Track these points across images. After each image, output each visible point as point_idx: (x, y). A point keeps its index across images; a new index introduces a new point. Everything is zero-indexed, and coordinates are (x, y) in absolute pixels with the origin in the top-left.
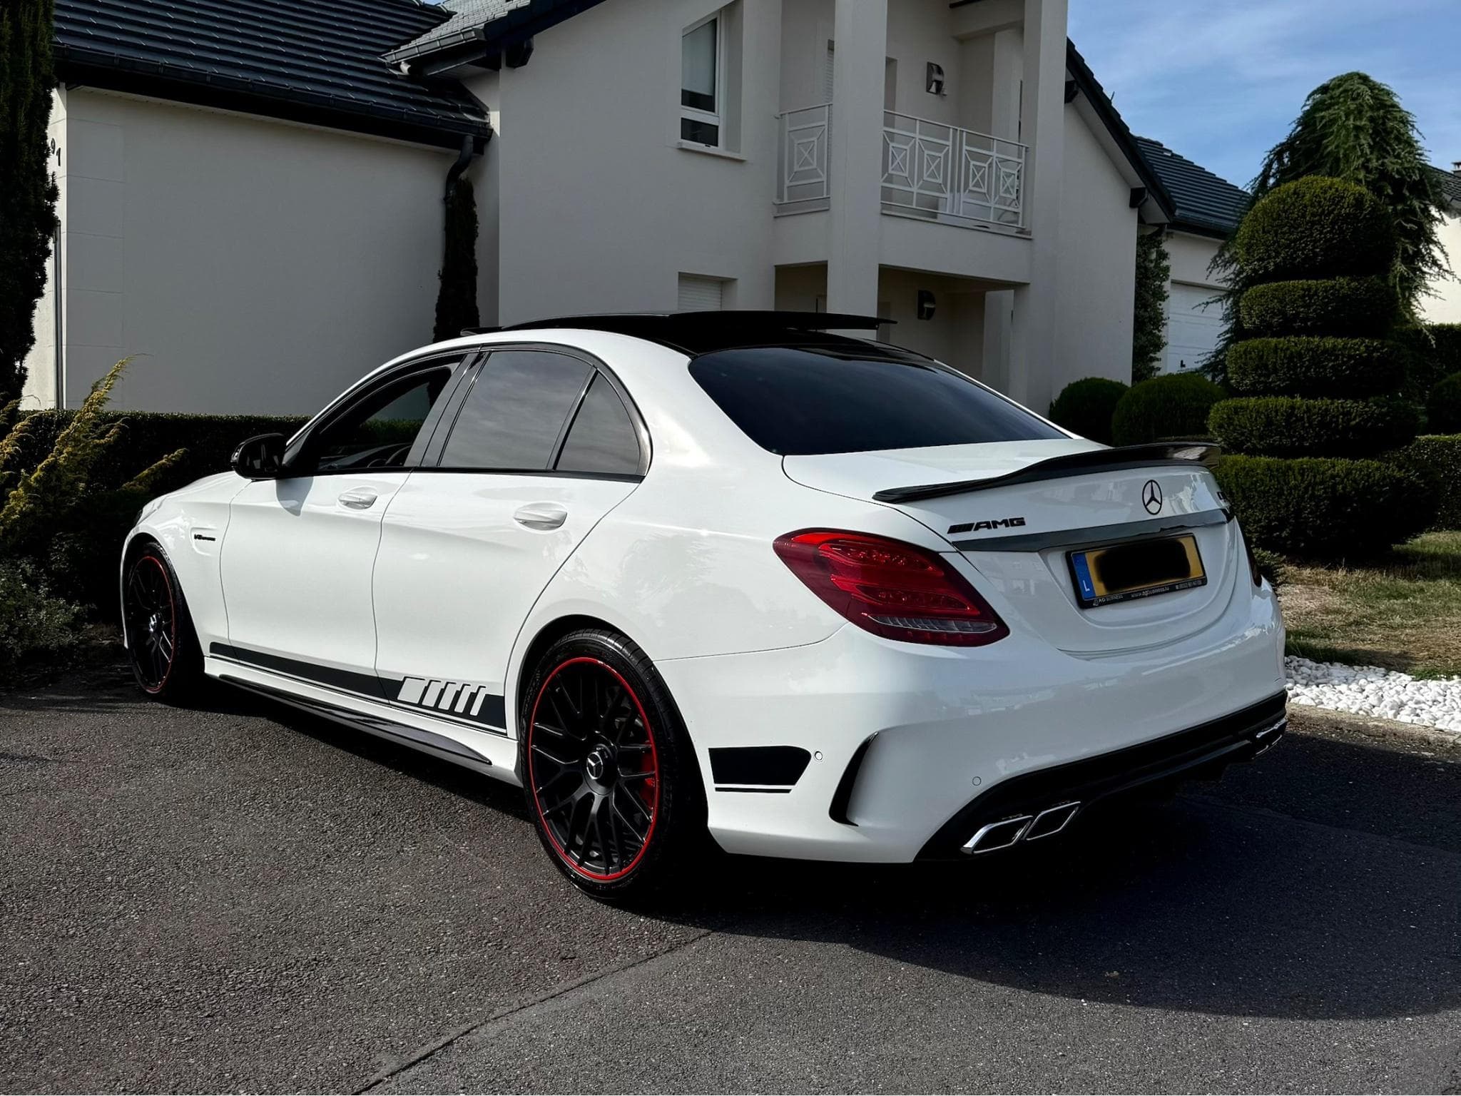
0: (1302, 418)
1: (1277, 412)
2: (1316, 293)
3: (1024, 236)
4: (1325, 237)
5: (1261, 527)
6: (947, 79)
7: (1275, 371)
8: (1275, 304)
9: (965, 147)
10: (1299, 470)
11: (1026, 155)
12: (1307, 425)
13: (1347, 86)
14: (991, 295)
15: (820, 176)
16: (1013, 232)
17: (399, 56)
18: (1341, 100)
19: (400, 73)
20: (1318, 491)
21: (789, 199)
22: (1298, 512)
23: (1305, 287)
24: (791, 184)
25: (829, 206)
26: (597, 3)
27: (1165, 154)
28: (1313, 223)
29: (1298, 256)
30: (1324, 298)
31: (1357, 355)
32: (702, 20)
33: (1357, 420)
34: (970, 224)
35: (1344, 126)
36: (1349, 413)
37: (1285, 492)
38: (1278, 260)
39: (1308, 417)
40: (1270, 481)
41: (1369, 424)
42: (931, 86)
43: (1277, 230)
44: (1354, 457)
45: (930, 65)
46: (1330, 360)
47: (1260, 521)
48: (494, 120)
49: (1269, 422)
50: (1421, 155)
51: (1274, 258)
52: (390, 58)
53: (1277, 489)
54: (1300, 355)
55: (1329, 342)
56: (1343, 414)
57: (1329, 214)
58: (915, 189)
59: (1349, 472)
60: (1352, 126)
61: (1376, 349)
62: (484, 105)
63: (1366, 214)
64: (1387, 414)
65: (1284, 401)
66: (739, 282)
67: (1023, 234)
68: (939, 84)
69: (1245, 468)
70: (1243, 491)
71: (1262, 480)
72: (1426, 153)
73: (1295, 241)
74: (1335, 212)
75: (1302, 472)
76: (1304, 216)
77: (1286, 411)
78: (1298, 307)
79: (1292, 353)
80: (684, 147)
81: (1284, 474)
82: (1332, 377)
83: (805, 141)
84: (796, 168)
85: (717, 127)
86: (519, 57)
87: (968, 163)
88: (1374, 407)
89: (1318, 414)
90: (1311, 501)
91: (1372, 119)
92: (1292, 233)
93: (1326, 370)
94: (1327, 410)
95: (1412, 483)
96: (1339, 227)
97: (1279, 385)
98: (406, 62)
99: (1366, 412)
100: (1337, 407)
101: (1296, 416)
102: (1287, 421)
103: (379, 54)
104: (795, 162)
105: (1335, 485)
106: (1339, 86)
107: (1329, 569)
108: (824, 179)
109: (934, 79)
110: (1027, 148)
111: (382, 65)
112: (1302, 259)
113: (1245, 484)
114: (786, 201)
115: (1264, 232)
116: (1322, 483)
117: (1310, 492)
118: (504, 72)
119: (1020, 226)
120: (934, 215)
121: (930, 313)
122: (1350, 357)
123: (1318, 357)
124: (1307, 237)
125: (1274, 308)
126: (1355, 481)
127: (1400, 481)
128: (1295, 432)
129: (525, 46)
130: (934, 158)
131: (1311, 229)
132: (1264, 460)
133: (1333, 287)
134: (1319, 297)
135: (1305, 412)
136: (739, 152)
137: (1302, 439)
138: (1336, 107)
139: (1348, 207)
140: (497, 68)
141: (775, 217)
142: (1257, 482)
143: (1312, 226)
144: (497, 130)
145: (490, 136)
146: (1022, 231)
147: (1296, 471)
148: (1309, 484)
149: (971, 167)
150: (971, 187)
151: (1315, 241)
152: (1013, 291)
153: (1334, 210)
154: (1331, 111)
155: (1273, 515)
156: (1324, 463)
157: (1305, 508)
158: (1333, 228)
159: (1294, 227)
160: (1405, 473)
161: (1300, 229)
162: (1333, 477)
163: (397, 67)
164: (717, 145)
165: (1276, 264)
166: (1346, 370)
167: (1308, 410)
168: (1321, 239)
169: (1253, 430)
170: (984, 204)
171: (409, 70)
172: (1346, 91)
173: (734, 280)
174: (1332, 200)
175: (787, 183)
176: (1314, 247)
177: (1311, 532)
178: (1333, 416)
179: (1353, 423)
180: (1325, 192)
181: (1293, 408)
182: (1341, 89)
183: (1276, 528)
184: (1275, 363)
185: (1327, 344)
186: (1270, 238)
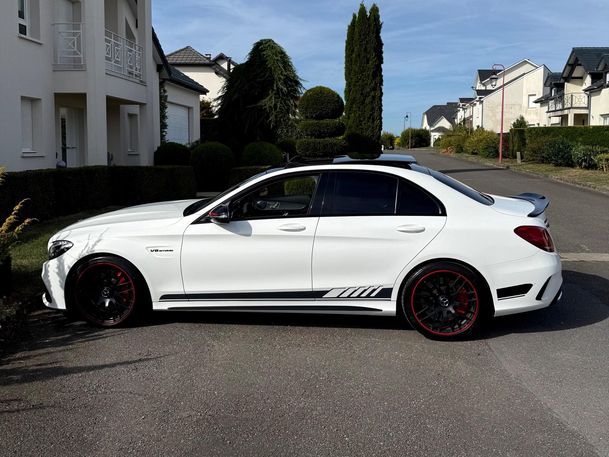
3: (142, 83)
9: (126, 46)
11: (142, 51)
15: (79, 55)
16: (138, 81)
24: (62, 56)
25: (85, 69)
30: (332, 127)
46: (335, 147)
50: (295, 71)
51: (316, 113)
58: (113, 63)
67: (144, 84)
72: (296, 71)
73: (323, 108)
78: (324, 129)
80: (20, 36)
83: (70, 38)
84: (64, 49)
85: (26, 26)
87: (127, 53)
91: (281, 57)
104: (64, 47)
108: (82, 56)
110: (142, 48)
114: (59, 64)
119: (141, 80)
122: (340, 146)
124: (327, 107)
130: (118, 50)
136: (40, 39)
141: (54, 71)
146: (142, 82)
150: (128, 63)
164: (26, 34)
165: (316, 115)
173: (41, 99)
175: (59, 55)
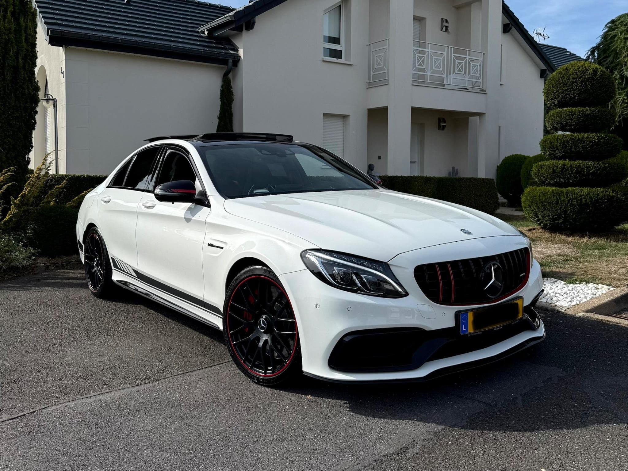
0: (568, 170)
1: (557, 167)
2: (575, 114)
4: (578, 88)
5: (550, 218)
6: (450, 25)
7: (558, 149)
8: (558, 119)
9: (453, 54)
10: (566, 192)
11: (483, 56)
12: (570, 172)
13: (622, 19)
14: (471, 119)
15: (385, 70)
17: (204, 28)
18: (619, 26)
19: (204, 35)
20: (574, 202)
21: (373, 80)
22: (565, 212)
23: (570, 111)
24: (374, 74)
25: (388, 82)
26: (284, 2)
27: (567, 53)
28: (573, 82)
29: (567, 97)
30: (578, 115)
31: (593, 141)
32: (334, 5)
33: (593, 170)
34: (456, 88)
35: (619, 38)
36: (590, 167)
37: (560, 203)
38: (559, 99)
39: (571, 169)
40: (553, 198)
41: (599, 172)
42: (443, 28)
43: (558, 86)
44: (592, 187)
45: (442, 19)
47: (549, 216)
48: (241, 52)
49: (554, 172)
51: (557, 98)
52: (201, 29)
53: (556, 201)
54: (568, 142)
55: (581, 135)
56: (587, 167)
57: (580, 78)
58: (429, 74)
59: (589, 193)
60: (622, 38)
61: (603, 138)
62: (237, 46)
63: (598, 77)
64: (608, 167)
65: (561, 162)
66: (351, 116)
67: (483, 91)
68: (447, 27)
69: (543, 192)
70: (542, 202)
71: (550, 197)
73: (566, 90)
74: (584, 77)
75: (567, 193)
76: (569, 79)
77: (561, 166)
78: (567, 120)
79: (564, 141)
80: (324, 60)
81: (560, 195)
82: (582, 151)
83: (379, 55)
84: (375, 67)
85: (341, 51)
86: (250, 26)
87: (454, 61)
88: (602, 164)
89: (575, 167)
90: (571, 206)
92: (564, 87)
93: (579, 148)
94: (579, 166)
95: (619, 198)
96: (585, 83)
97: (559, 155)
98: (207, 30)
99: (598, 166)
100: (584, 164)
101: (566, 169)
102: (562, 171)
103: (197, 28)
104: (375, 65)
105: (581, 199)
106: (619, 19)
107: (581, 237)
108: (386, 71)
109: (444, 26)
110: (484, 53)
111: (198, 32)
112: (569, 98)
113: (542, 199)
114: (372, 81)
115: (553, 87)
116: (576, 198)
117: (570, 203)
118: (244, 32)
119: (481, 88)
120: (444, 85)
121: (444, 127)
123: (576, 142)
124: (571, 88)
125: (557, 121)
126: (591, 198)
127: (613, 197)
128: (565, 176)
129: (252, 21)
130: (438, 60)
131: (572, 85)
132: (551, 189)
133: (583, 110)
134: (576, 115)
135: (569, 167)
136: (350, 61)
137: (568, 179)
138: (617, 29)
139: (589, 74)
140: (241, 31)
141: (367, 88)
142: (547, 198)
143: (573, 83)
144: (242, 57)
145: (240, 59)
147: (565, 192)
148: (570, 199)
149: (456, 63)
150: (456, 72)
151: (574, 90)
152: (478, 117)
153: (583, 76)
154: (614, 32)
155: (555, 213)
156: (577, 190)
157: (568, 210)
158: (582, 84)
159: (565, 84)
160: (615, 193)
161: (568, 85)
162: (581, 196)
163: (203, 33)
164: (341, 59)
165: (558, 101)
166: (588, 148)
167: (571, 166)
168: (577, 89)
169: (547, 176)
170: (463, 79)
171: (208, 34)
172: (622, 22)
173: (349, 115)
174: (582, 71)
175: (372, 73)
176: (574, 93)
177: (571, 221)
178: (582, 169)
179: (591, 171)
180: (579, 68)
181: (564, 165)
182: (619, 21)
183: (556, 219)
184: (557, 145)
185: (580, 137)
186: (555, 89)
